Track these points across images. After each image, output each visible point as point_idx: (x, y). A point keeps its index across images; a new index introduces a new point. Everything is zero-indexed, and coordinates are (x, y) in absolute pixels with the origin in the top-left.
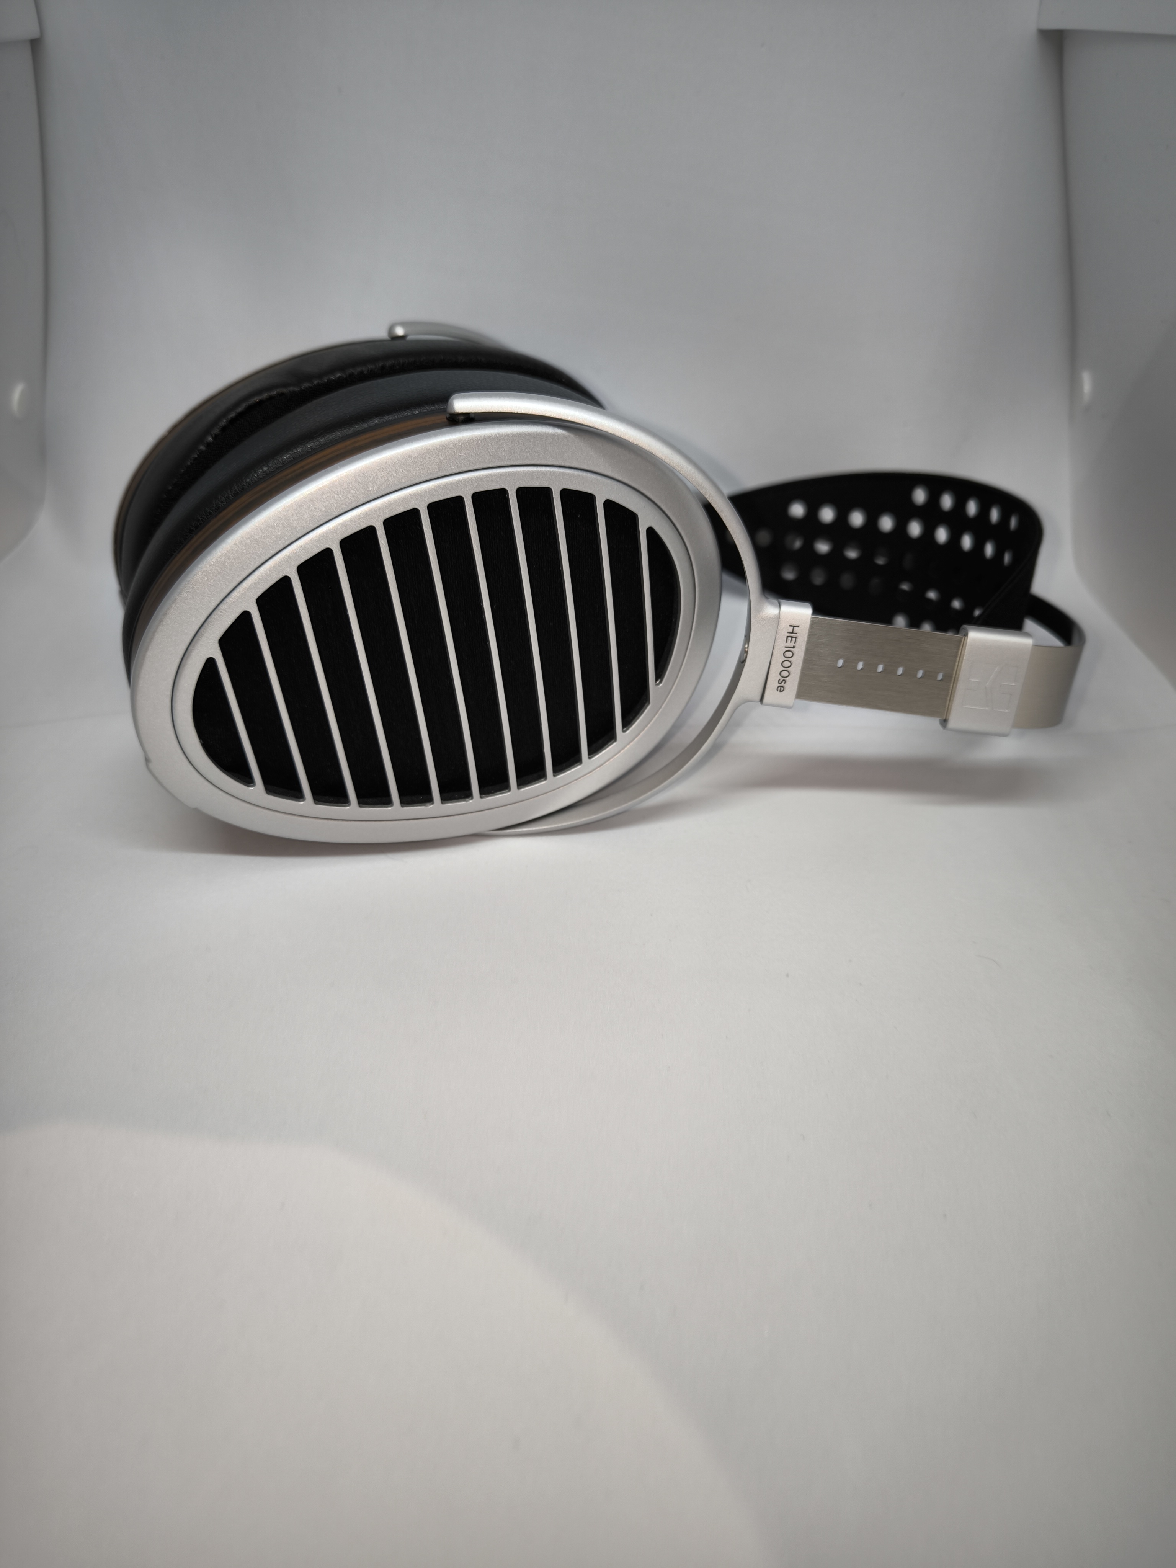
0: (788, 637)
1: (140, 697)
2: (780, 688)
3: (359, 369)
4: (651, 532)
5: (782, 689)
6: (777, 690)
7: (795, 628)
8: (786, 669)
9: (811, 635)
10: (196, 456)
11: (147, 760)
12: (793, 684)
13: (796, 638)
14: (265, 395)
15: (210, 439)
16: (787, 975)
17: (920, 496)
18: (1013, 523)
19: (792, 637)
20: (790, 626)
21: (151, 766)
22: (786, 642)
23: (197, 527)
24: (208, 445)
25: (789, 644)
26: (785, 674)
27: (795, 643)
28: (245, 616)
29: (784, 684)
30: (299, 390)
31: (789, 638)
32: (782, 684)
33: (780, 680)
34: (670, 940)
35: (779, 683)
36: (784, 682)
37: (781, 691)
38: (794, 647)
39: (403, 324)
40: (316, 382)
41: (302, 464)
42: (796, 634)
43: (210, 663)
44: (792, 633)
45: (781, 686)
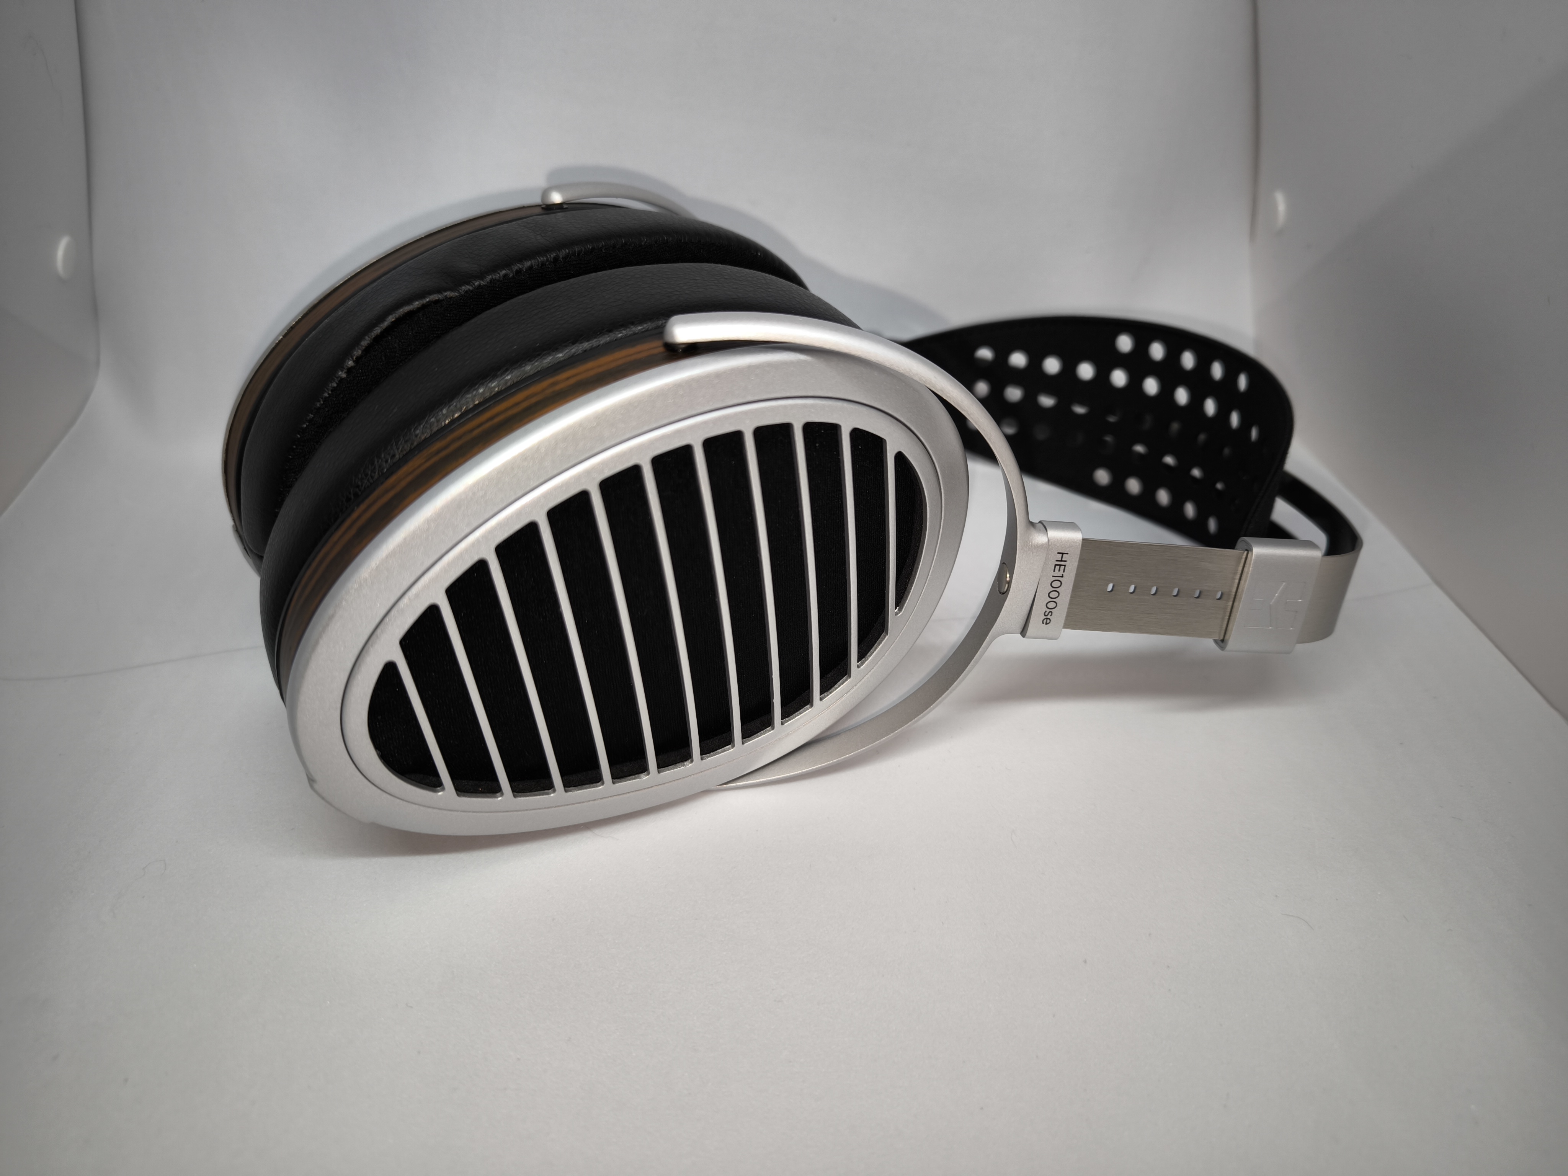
0: (1056, 565)
1: (303, 718)
2: (1046, 620)
3: (528, 264)
4: (900, 458)
5: (1048, 621)
6: (1043, 623)
7: (1064, 555)
8: (1053, 600)
9: (1082, 560)
10: (335, 385)
11: (311, 780)
12: (1060, 614)
13: (1065, 566)
14: (417, 304)
15: (350, 363)
16: (1085, 962)
17: (1125, 343)
18: (1243, 382)
19: (1060, 565)
20: (1059, 553)
21: (316, 786)
22: (1054, 571)
23: (356, 495)
24: (349, 371)
25: (1057, 573)
26: (1051, 605)
27: (1064, 572)
28: (433, 612)
29: (1051, 616)
30: (458, 295)
31: (1057, 567)
32: (1048, 617)
33: (1046, 611)
34: (943, 923)
35: (1045, 616)
36: (1050, 613)
37: (1046, 624)
38: (1062, 577)
39: (558, 188)
40: (477, 284)
41: (488, 415)
42: (1066, 561)
43: (390, 669)
44: (1061, 561)
45: (1047, 619)
